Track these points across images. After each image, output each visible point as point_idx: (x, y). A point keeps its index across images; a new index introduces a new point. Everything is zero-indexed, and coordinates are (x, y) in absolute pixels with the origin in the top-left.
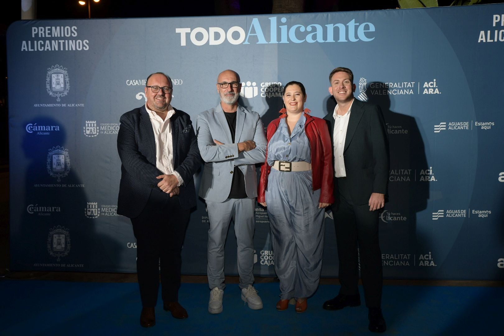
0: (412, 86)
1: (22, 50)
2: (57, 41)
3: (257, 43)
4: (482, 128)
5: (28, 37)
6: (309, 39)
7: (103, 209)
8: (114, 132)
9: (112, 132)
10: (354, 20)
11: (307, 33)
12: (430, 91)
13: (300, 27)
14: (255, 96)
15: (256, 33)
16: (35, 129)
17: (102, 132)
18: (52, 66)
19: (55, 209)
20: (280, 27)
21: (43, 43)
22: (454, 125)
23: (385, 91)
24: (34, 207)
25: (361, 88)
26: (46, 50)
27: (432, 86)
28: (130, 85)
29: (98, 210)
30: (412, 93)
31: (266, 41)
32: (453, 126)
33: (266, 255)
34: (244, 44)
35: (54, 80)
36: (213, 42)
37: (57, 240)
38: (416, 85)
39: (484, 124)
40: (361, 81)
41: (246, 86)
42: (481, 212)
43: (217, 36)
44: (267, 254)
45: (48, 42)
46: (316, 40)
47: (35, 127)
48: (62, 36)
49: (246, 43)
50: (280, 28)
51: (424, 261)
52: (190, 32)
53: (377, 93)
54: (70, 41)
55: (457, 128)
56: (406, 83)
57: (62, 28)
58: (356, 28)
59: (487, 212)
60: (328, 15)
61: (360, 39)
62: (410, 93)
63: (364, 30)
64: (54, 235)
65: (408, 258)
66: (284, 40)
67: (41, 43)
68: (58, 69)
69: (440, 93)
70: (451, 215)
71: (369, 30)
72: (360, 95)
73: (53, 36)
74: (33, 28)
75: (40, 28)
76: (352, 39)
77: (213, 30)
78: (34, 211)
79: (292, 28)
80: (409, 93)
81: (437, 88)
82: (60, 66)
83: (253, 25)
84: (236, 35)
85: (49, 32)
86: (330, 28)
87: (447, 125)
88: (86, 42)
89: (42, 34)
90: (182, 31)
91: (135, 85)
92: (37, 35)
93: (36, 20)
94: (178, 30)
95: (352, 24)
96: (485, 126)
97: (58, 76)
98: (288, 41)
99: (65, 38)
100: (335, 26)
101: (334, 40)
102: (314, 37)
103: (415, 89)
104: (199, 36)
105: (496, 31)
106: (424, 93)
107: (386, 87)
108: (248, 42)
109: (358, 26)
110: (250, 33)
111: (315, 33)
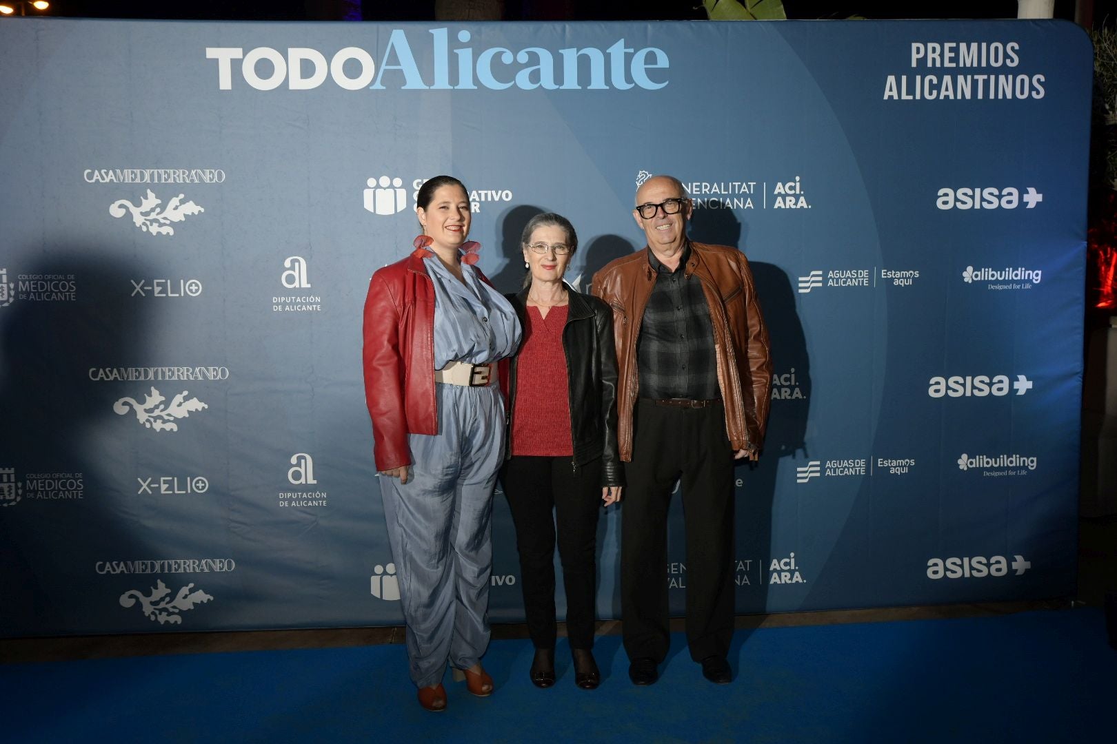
0: (749, 190)
3: (403, 88)
4: (896, 283)
6: (523, 80)
7: (31, 483)
8: (54, 297)
9: (49, 297)
10: (623, 40)
11: (517, 67)
12: (788, 203)
13: (504, 52)
14: (399, 210)
15: (399, 64)
17: (24, 296)
20: (455, 51)
22: (840, 278)
27: (793, 192)
28: (93, 181)
29: (16, 486)
30: (751, 205)
31: (425, 83)
32: (837, 280)
34: (371, 88)
36: (297, 83)
38: (758, 189)
39: (899, 274)
40: (641, 177)
42: (894, 463)
43: (307, 69)
46: (539, 84)
49: (378, 86)
50: (457, 55)
51: (779, 572)
52: (241, 57)
55: (845, 282)
56: (737, 184)
58: (628, 59)
59: (907, 462)
60: (564, 30)
61: (636, 84)
62: (747, 205)
63: (645, 64)
65: (746, 567)
66: (466, 83)
69: (810, 207)
70: (835, 472)
71: (656, 64)
76: (620, 83)
77: (296, 54)
79: (483, 55)
80: (744, 205)
81: (802, 195)
83: (393, 44)
84: (352, 68)
86: (570, 57)
87: (825, 276)
90: (223, 56)
91: (106, 183)
94: (211, 53)
95: (618, 50)
96: (902, 278)
98: (474, 85)
100: (580, 53)
101: (579, 84)
102: (535, 77)
103: (756, 197)
104: (264, 69)
105: (918, 78)
106: (776, 207)
107: (694, 193)
108: (382, 83)
109: (632, 55)
110: (386, 65)
111: (537, 67)
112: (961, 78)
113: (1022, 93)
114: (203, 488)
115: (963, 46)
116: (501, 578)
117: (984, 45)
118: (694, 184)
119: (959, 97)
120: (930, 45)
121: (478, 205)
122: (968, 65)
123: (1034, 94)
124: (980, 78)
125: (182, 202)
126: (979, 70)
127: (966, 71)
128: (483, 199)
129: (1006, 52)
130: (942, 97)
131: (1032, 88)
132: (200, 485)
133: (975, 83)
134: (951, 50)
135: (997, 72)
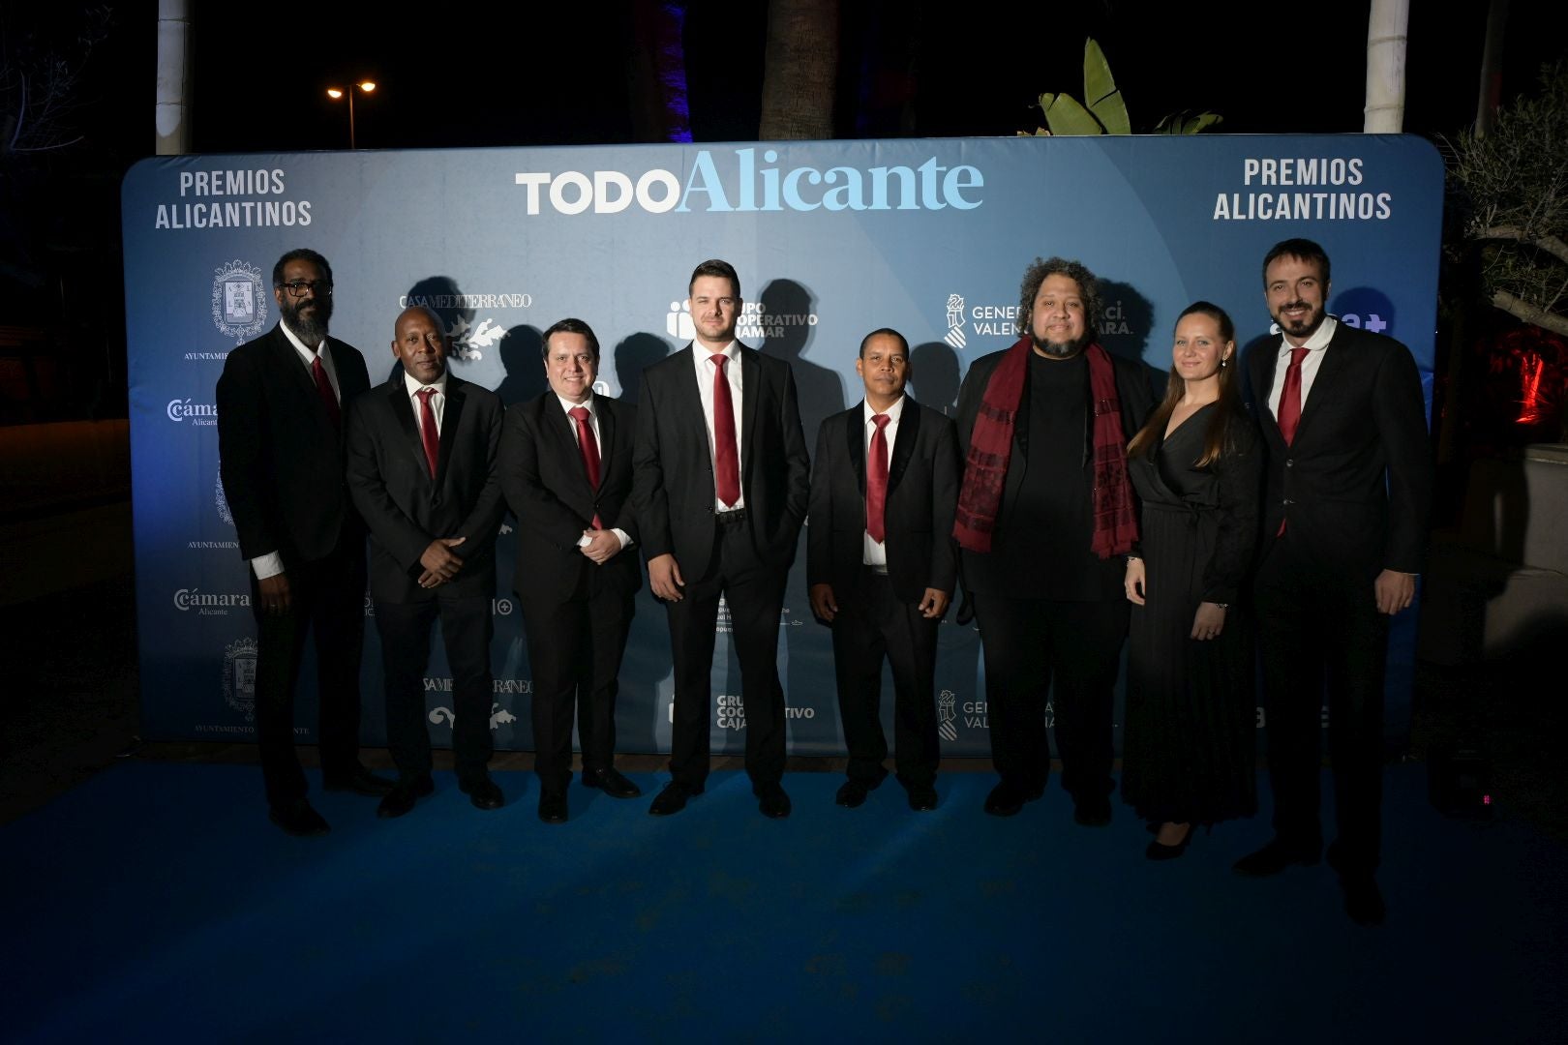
1: (158, 227)
2: (237, 205)
3: (708, 210)
5: (172, 197)
6: (830, 200)
10: (935, 158)
11: (824, 187)
12: (1108, 329)
13: (811, 172)
15: (705, 187)
16: (188, 412)
18: (227, 264)
19: (236, 600)
20: (762, 172)
21: (204, 210)
23: (1006, 327)
24: (190, 594)
25: (951, 318)
26: (211, 225)
27: (1114, 317)
28: (408, 307)
31: (730, 205)
33: (732, 706)
34: (676, 210)
35: (230, 297)
36: (603, 207)
37: (245, 672)
40: (952, 301)
41: (681, 310)
43: (613, 192)
44: (734, 705)
45: (216, 206)
46: (847, 205)
47: (188, 408)
48: (250, 192)
49: (683, 208)
50: (763, 175)
52: (549, 181)
53: (989, 331)
54: (269, 205)
57: (250, 173)
58: (941, 177)
60: (874, 148)
61: (948, 204)
63: (959, 183)
64: (238, 661)
66: (772, 204)
67: (200, 209)
68: (241, 271)
69: (1132, 333)
71: (969, 182)
72: (949, 335)
73: (229, 193)
74: (183, 175)
75: (198, 174)
76: (931, 202)
77: (603, 177)
78: (189, 605)
79: (790, 175)
81: (1123, 320)
82: (243, 263)
83: (698, 166)
84: (658, 191)
85: (220, 183)
86: (880, 175)
88: (305, 207)
89: (202, 188)
90: (531, 181)
92: (191, 190)
93: (190, 155)
94: (521, 178)
95: (930, 169)
97: (239, 286)
98: (781, 206)
99: (255, 197)
100: (890, 172)
101: (889, 204)
102: (843, 197)
104: (571, 193)
105: (1252, 196)
107: (1008, 317)
108: (687, 206)
109: (946, 173)
110: (692, 186)
111: (844, 187)
112: (1298, 197)
113: (1366, 213)
114: (508, 610)
115: (1301, 163)
116: (799, 710)
117: (1324, 162)
118: (1008, 308)
119: (1296, 216)
120: (1265, 162)
121: (782, 329)
122: (1307, 182)
123: (1378, 213)
124: (1320, 197)
125: (490, 326)
126: (1319, 188)
127: (1304, 189)
128: (787, 324)
129: (1348, 169)
130: (1277, 217)
131: (1376, 207)
132: (505, 607)
133: (1313, 202)
134: (1288, 166)
135: (1338, 190)
